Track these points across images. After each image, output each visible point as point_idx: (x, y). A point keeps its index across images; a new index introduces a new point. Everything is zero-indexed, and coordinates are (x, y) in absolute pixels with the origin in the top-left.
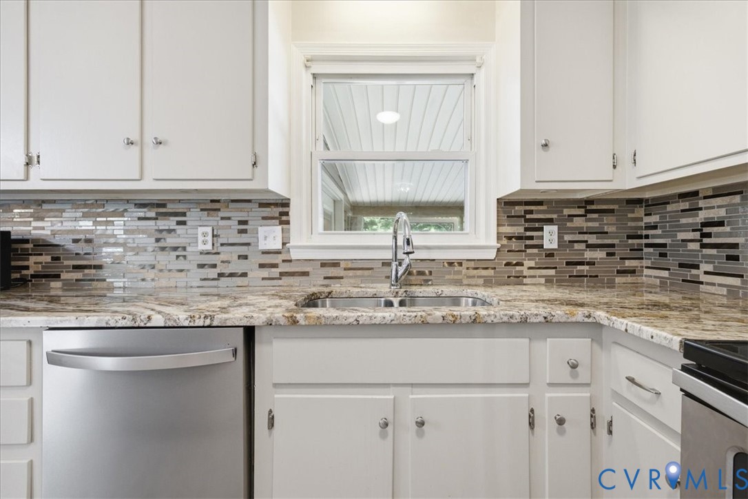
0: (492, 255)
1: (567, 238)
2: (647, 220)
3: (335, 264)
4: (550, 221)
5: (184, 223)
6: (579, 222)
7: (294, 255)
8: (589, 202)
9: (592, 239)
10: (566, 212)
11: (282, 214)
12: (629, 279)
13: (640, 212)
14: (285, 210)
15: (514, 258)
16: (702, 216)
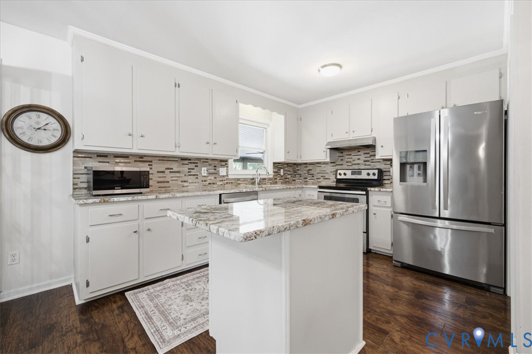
0: (272, 177)
1: (285, 172)
2: (297, 168)
3: (238, 179)
4: (282, 168)
5: (197, 166)
6: (286, 169)
7: (230, 177)
8: (288, 164)
9: (289, 173)
10: (285, 166)
11: (226, 164)
12: (294, 182)
13: (296, 166)
14: (227, 163)
15: (275, 178)
16: (308, 168)
